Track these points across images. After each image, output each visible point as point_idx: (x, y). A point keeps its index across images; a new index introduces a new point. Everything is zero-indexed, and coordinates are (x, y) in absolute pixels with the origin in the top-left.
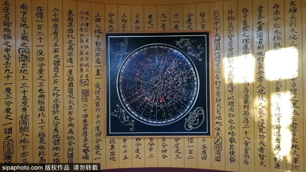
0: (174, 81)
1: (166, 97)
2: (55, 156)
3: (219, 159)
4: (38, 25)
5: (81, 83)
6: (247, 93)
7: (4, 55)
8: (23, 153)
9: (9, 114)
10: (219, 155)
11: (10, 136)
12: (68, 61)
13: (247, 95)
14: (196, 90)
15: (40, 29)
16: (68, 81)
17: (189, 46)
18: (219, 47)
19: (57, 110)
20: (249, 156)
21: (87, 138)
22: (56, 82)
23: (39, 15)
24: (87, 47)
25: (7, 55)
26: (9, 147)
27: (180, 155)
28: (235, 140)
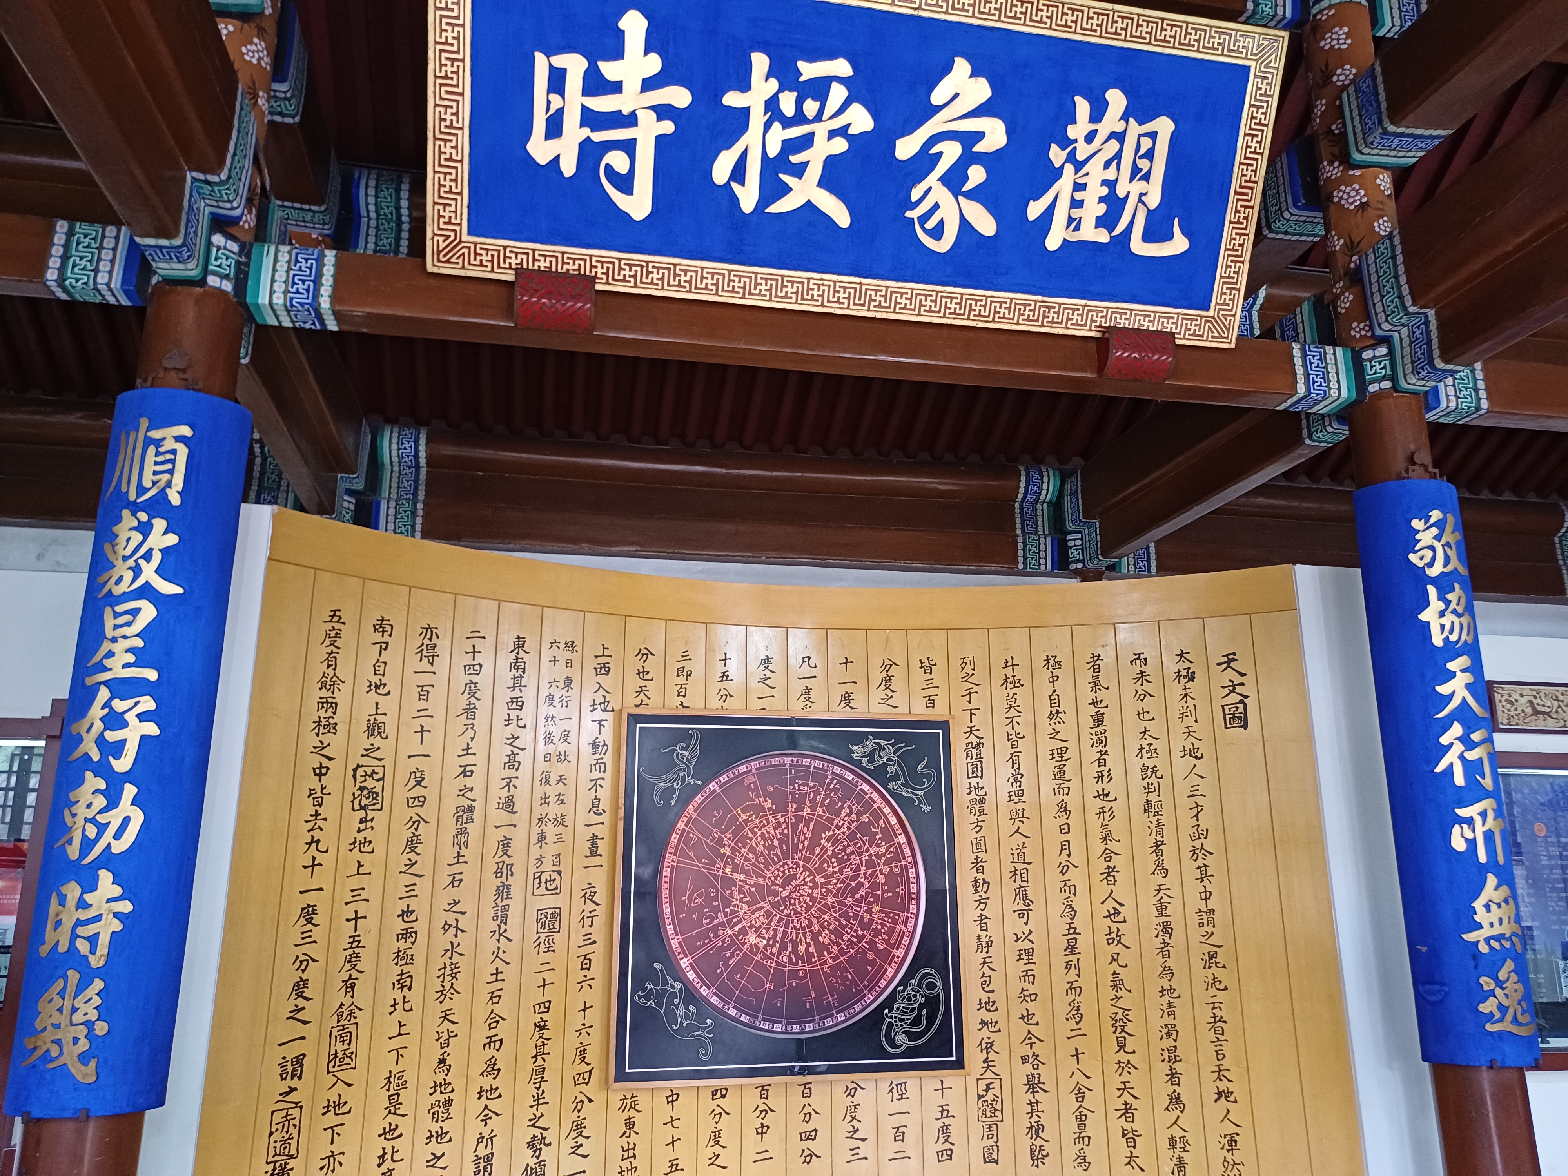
0: (847, 878)
1: (819, 933)
2: (432, 1166)
3: (995, 1156)
4: (418, 686)
5: (536, 886)
6: (1072, 919)
7: (310, 790)
8: (329, 1157)
9: (301, 1002)
10: (995, 1139)
11: (295, 1089)
12: (501, 806)
13: (1072, 925)
14: (915, 912)
15: (425, 697)
16: (497, 877)
17: (892, 763)
18: (979, 769)
19: (452, 987)
20: (1089, 1138)
21: (543, 1092)
22: (455, 882)
23: (425, 653)
24: (563, 757)
25: (318, 790)
26: (287, 1132)
27: (865, 1149)
28: (1044, 1083)
